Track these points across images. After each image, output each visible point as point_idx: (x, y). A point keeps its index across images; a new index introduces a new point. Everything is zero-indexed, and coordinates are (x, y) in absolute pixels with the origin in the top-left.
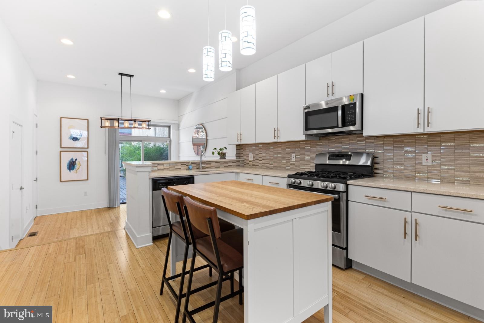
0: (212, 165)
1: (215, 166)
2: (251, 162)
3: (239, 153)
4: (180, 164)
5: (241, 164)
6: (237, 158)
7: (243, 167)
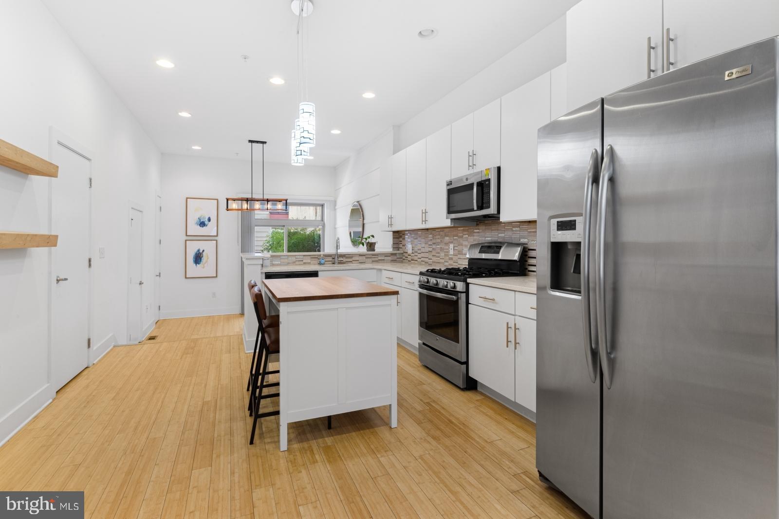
0: (353, 259)
1: (358, 260)
2: (410, 255)
3: (398, 243)
4: (309, 257)
5: (397, 258)
6: (393, 250)
7: (402, 262)
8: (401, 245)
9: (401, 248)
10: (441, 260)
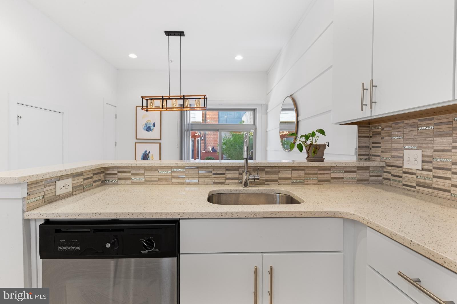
0: (281, 175)
1: (290, 178)
2: (414, 174)
3: (369, 147)
5: (371, 176)
6: (359, 159)
8: (380, 149)
9: (379, 156)
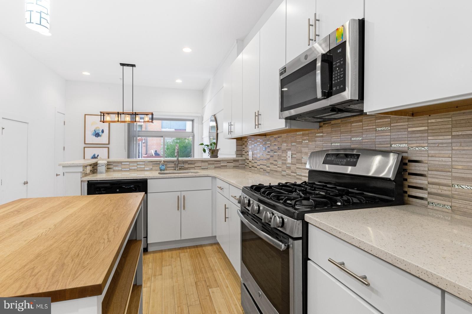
2: (251, 162)
5: (240, 164)
6: (236, 156)
7: (244, 168)
8: (244, 152)
9: (244, 155)
10: (278, 168)
